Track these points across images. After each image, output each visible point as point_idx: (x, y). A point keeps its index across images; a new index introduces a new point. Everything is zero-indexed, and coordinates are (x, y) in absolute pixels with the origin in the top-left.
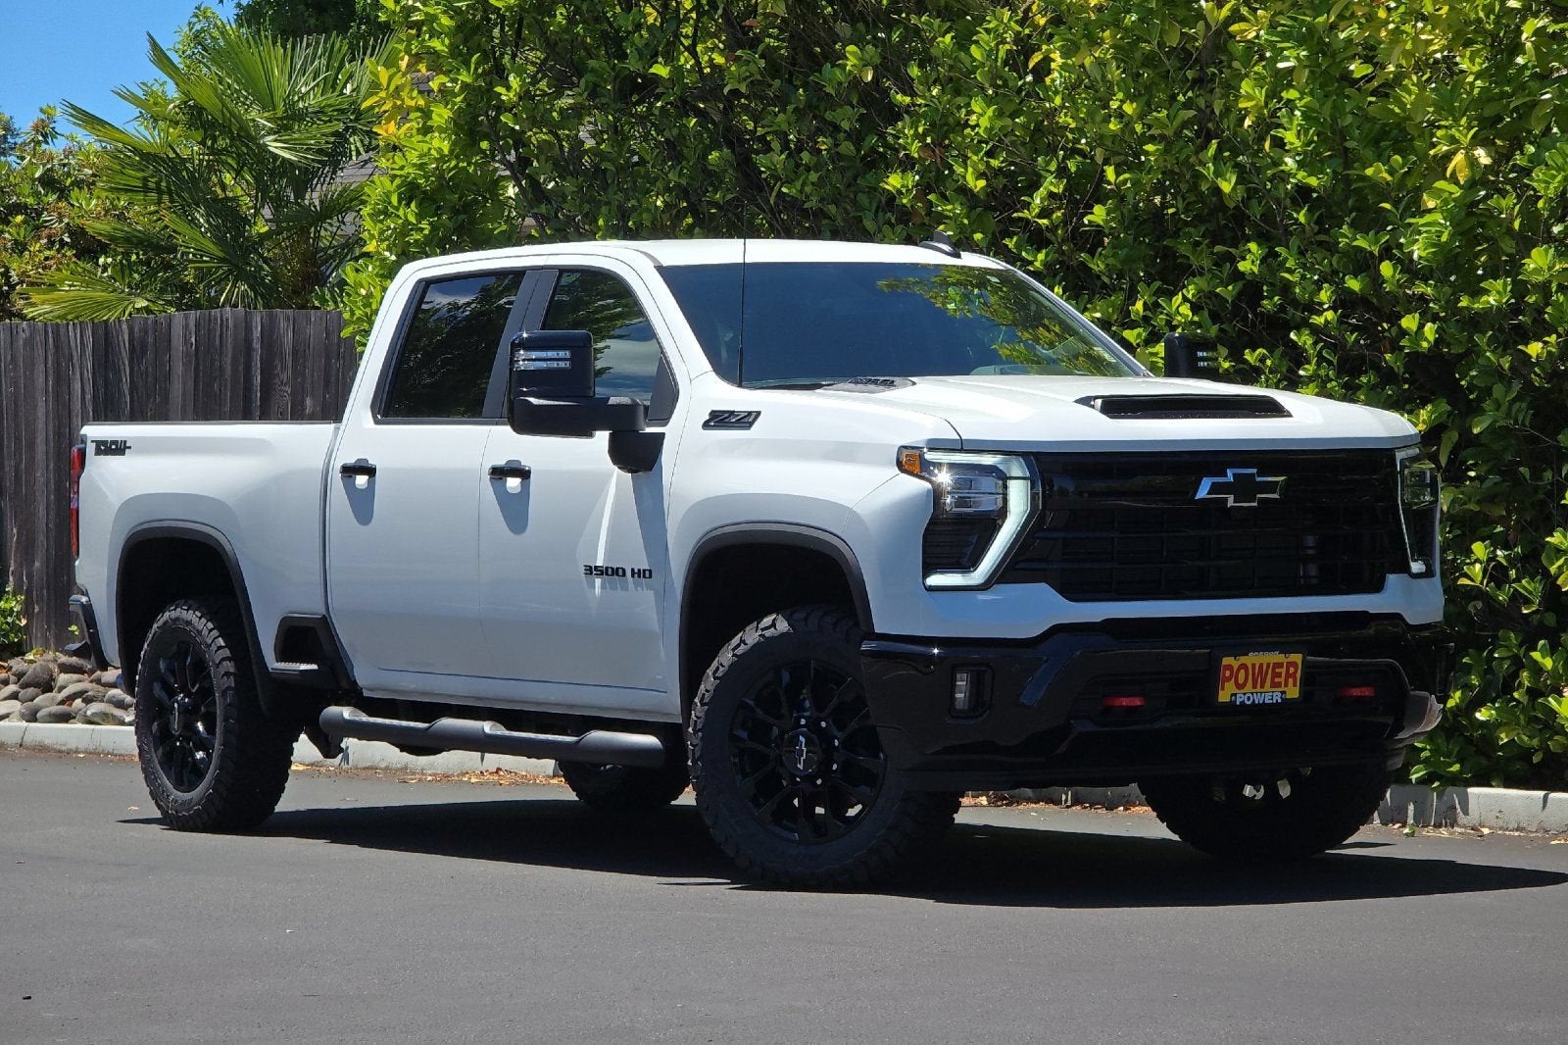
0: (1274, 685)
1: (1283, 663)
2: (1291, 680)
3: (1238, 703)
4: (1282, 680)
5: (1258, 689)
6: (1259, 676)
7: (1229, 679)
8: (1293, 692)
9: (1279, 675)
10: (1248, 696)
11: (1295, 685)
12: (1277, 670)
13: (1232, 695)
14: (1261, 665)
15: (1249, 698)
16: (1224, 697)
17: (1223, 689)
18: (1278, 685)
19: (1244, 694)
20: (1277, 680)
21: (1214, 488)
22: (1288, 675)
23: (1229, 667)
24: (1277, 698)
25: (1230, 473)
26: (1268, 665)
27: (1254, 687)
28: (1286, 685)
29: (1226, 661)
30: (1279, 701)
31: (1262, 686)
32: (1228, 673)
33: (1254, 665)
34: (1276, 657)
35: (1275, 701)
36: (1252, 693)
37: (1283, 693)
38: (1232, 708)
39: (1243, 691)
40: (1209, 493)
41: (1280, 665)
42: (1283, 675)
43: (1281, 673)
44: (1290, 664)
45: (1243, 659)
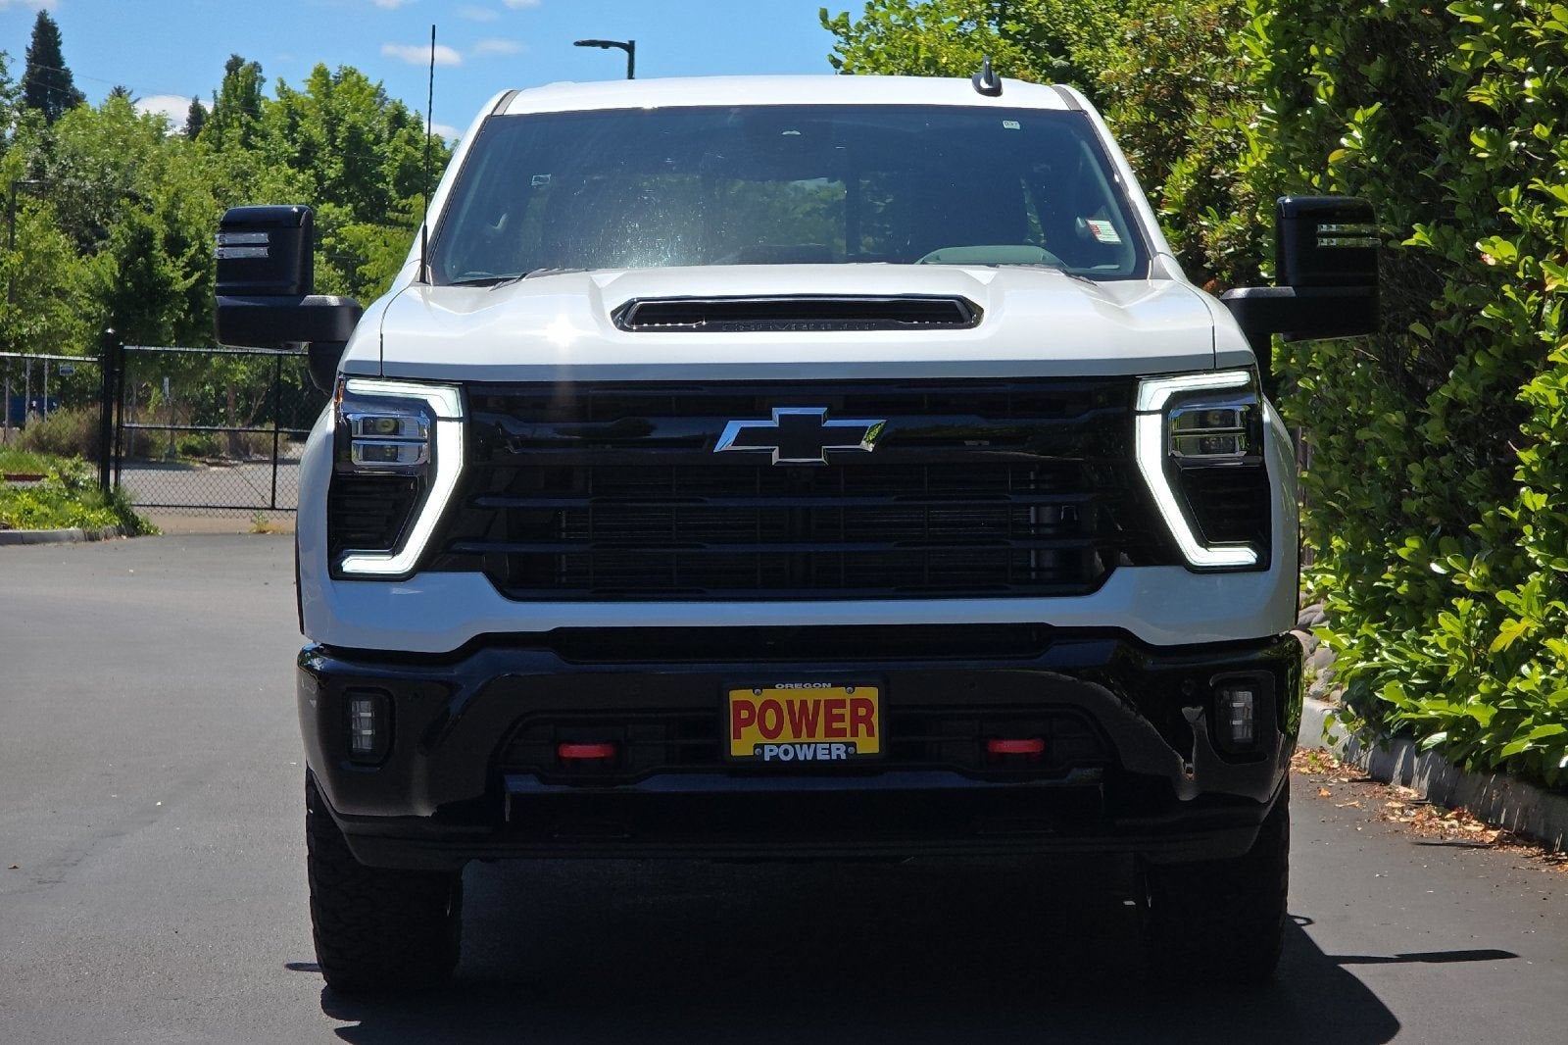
0: (830, 732)
1: (844, 701)
2: (862, 728)
3: (767, 759)
4: (847, 725)
5: (804, 738)
6: (803, 719)
7: (748, 722)
8: (869, 745)
9: (841, 718)
10: (784, 747)
11: (870, 732)
12: (835, 711)
13: (756, 746)
14: (804, 703)
15: (786, 752)
16: (742, 746)
17: (738, 736)
18: (842, 732)
19: (778, 746)
20: (836, 725)
21: (744, 437)
22: (856, 720)
23: (747, 705)
24: (839, 752)
25: (777, 412)
26: (817, 703)
27: (797, 733)
28: (855, 733)
29: (736, 695)
30: (843, 757)
31: (811, 733)
32: (744, 714)
33: (790, 703)
34: (826, 692)
35: (834, 757)
36: (793, 745)
37: (848, 745)
38: (754, 766)
39: (777, 741)
40: (735, 444)
41: (841, 704)
42: (848, 718)
43: (843, 715)
44: (857, 703)
45: (768, 694)
